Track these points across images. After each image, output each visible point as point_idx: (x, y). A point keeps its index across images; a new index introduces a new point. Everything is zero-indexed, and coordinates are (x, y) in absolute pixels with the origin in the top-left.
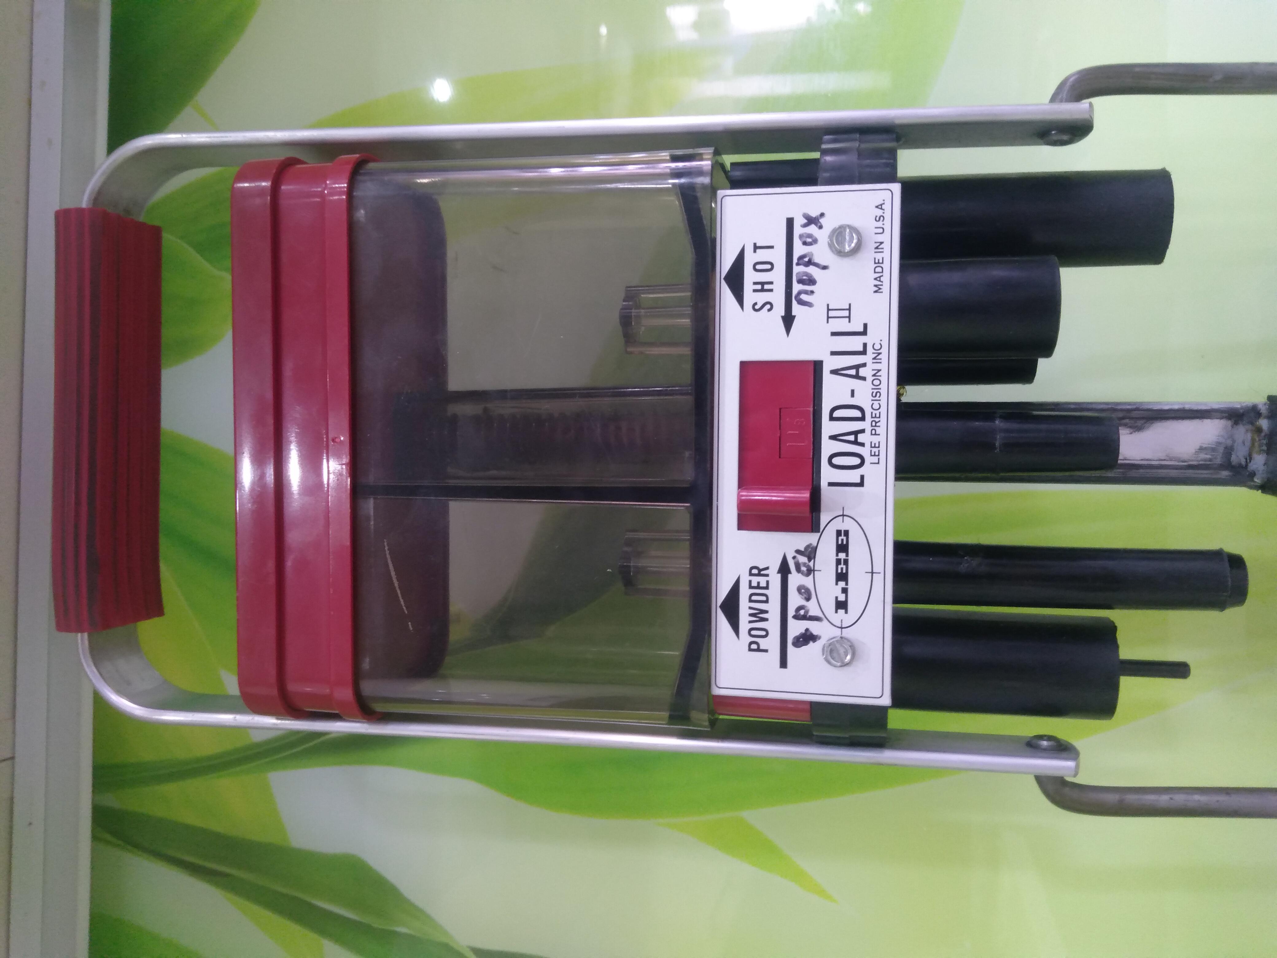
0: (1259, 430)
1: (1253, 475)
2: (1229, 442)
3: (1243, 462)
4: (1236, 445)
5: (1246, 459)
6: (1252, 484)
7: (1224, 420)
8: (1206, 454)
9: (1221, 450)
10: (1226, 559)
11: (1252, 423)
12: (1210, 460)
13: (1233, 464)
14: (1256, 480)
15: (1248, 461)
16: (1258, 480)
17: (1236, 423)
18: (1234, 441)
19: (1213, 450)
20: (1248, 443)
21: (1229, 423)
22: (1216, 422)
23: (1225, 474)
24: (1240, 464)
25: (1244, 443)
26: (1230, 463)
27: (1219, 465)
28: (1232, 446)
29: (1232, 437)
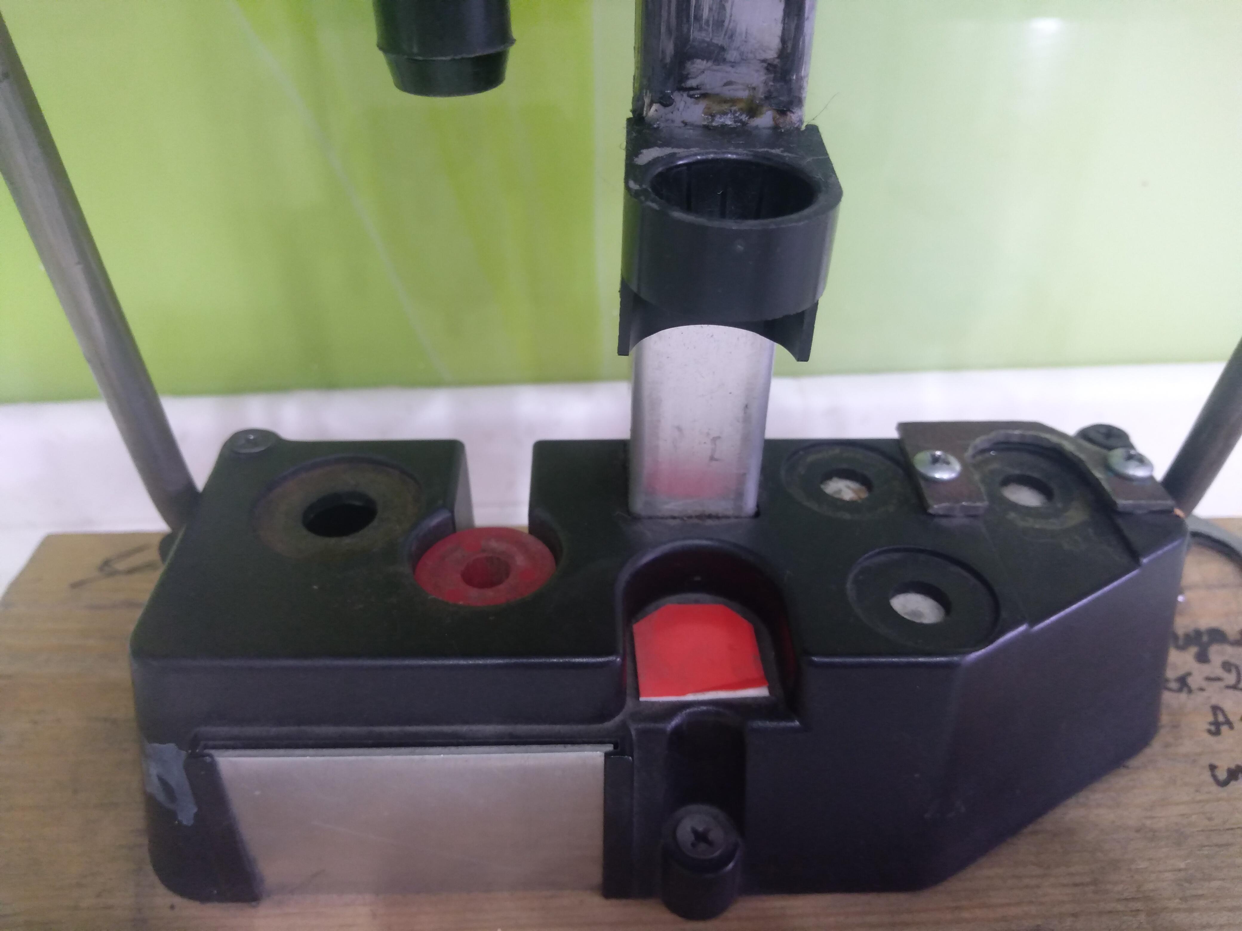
0: (753, 111)
1: (666, 102)
2: (732, 55)
3: (692, 83)
4: (728, 69)
5: (697, 88)
6: (647, 101)
7: (780, 46)
8: (711, 9)
9: (719, 40)
10: (499, 49)
11: (768, 97)
12: (698, 18)
13: (688, 65)
14: (655, 107)
15: (692, 93)
16: (653, 111)
17: (770, 67)
18: (733, 64)
19: (719, 24)
20: (728, 92)
21: (771, 55)
22: (778, 29)
23: (669, 47)
24: (686, 77)
25: (729, 83)
26: (691, 57)
27: (687, 40)
28: (724, 60)
29: (744, 60)
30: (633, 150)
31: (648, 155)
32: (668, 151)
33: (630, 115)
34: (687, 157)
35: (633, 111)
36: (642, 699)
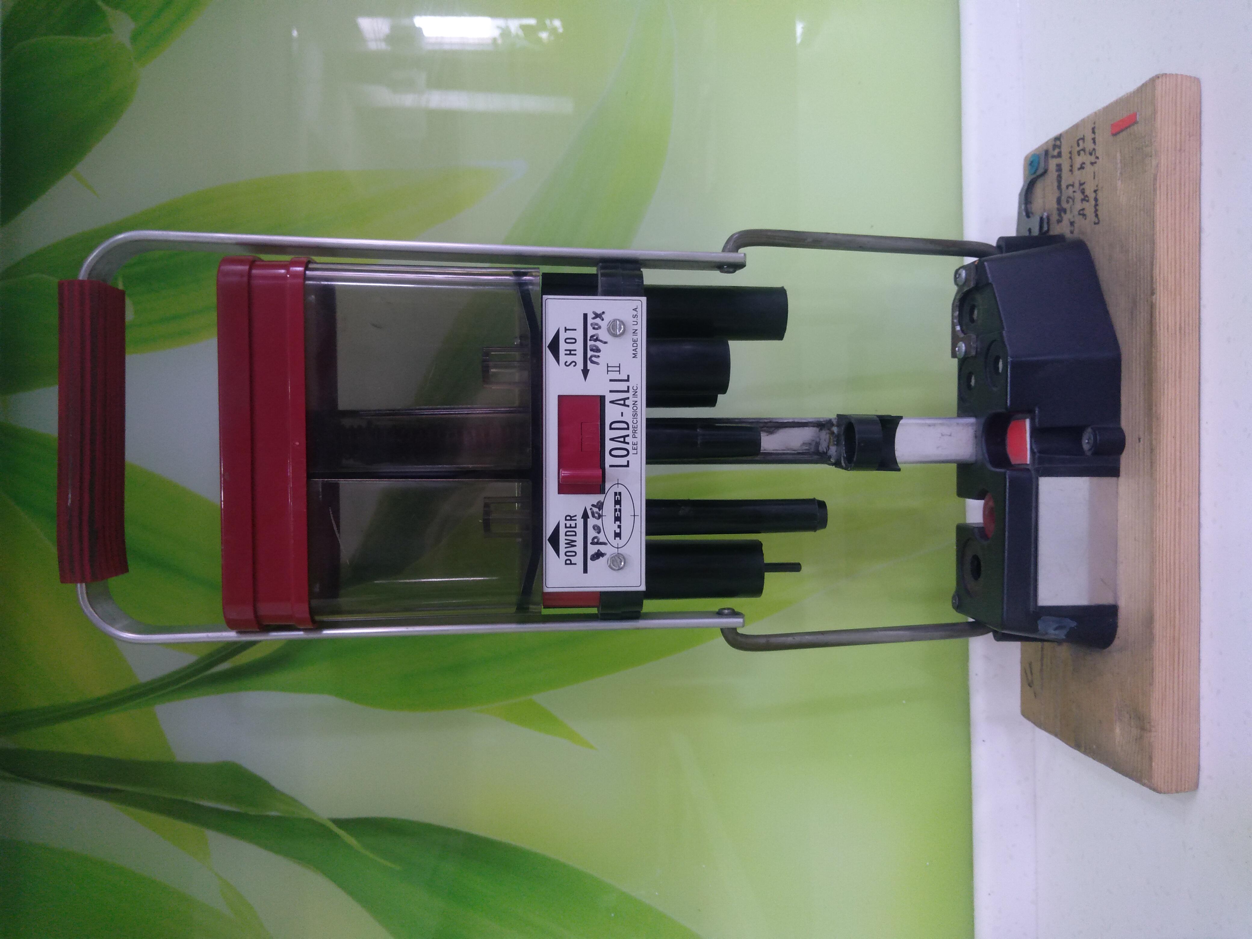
0: (833, 433)
1: (830, 457)
2: (818, 440)
3: (825, 451)
4: (821, 441)
5: (826, 449)
6: (830, 462)
7: (815, 427)
8: (806, 446)
9: (814, 443)
10: (816, 501)
11: (829, 429)
12: (808, 450)
13: (820, 451)
14: (831, 460)
15: (827, 450)
16: (833, 460)
17: (821, 429)
18: (820, 439)
19: (810, 444)
20: (827, 441)
21: (818, 429)
22: (811, 429)
23: (816, 457)
24: (824, 452)
25: (825, 440)
26: (818, 450)
27: (813, 452)
28: (819, 442)
29: (819, 437)
30: (842, 467)
31: (843, 464)
32: (842, 458)
33: (834, 466)
34: (844, 454)
35: (832, 466)
36: (1028, 463)
